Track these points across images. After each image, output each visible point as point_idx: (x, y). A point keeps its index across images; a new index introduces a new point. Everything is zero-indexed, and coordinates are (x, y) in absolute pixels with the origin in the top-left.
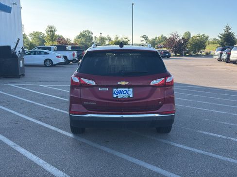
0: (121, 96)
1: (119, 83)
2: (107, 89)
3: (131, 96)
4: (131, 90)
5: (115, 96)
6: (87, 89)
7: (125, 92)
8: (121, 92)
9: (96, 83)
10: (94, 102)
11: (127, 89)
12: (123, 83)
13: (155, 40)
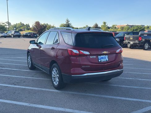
0: (103, 60)
1: (103, 52)
2: (95, 57)
3: (107, 60)
4: (107, 56)
5: (100, 61)
6: (84, 57)
7: (104, 58)
8: (102, 58)
9: (90, 53)
10: (89, 65)
11: (105, 56)
12: (105, 52)
13: (16, 25)
